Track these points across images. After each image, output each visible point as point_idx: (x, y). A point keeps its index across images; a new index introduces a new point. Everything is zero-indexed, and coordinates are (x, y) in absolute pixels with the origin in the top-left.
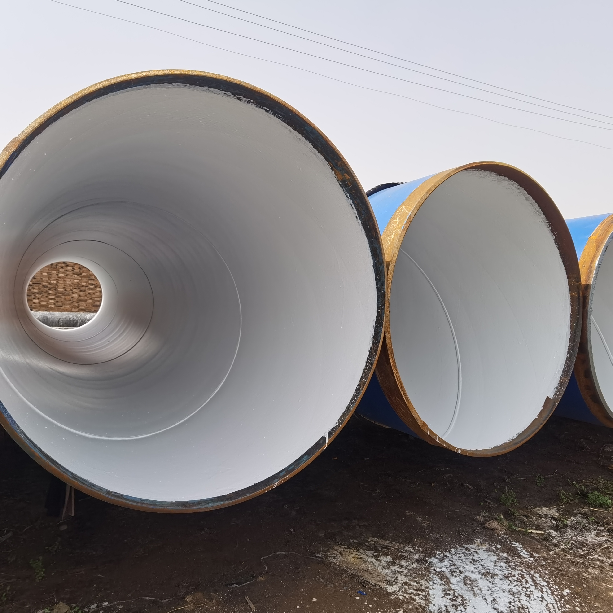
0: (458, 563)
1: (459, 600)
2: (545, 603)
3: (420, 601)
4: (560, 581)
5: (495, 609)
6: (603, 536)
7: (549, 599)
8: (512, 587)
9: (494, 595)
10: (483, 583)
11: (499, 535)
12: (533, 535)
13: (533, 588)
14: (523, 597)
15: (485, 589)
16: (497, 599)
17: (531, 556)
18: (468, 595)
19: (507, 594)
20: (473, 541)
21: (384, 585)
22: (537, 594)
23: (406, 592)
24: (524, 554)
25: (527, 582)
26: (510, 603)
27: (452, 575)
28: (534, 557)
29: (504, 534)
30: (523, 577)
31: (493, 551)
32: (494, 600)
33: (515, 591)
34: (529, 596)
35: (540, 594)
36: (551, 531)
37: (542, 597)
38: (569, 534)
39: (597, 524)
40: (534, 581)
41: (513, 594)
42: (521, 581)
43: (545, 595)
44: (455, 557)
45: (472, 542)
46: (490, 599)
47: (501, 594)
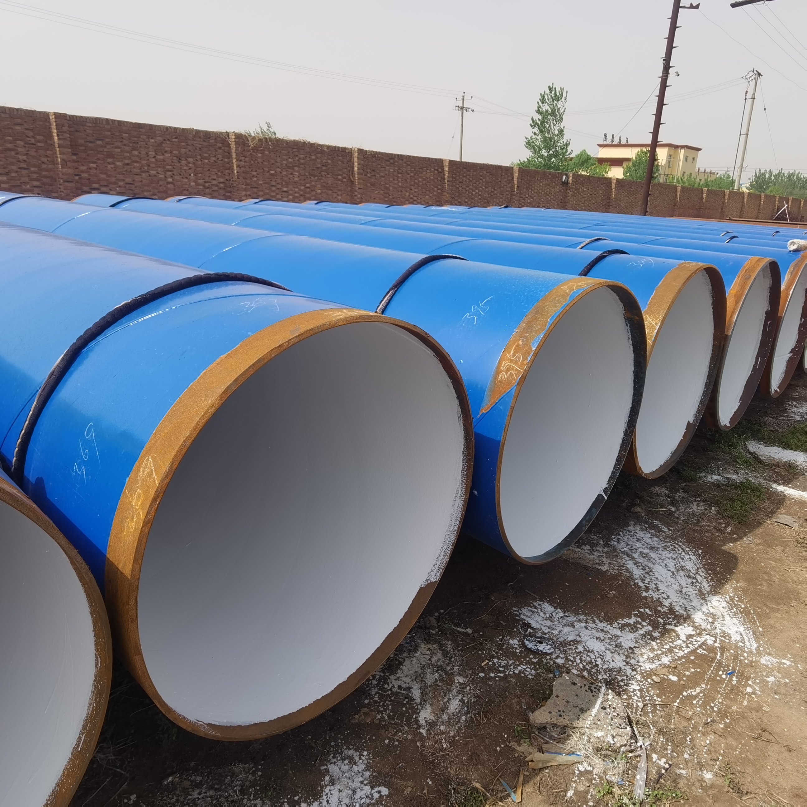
0: (630, 543)
1: (647, 568)
2: (692, 562)
3: (625, 573)
4: (695, 545)
5: (669, 570)
6: (701, 506)
7: (694, 558)
8: (671, 555)
9: (665, 562)
10: (652, 555)
11: (642, 517)
12: (661, 513)
13: (683, 553)
14: (681, 560)
15: (657, 559)
16: (668, 564)
17: (670, 530)
18: (650, 565)
19: (671, 560)
20: (628, 523)
21: (597, 567)
22: (687, 557)
23: (614, 569)
24: (664, 529)
25: (679, 550)
26: (675, 565)
27: (632, 552)
28: (671, 530)
29: (645, 515)
30: (674, 546)
31: (645, 530)
32: (666, 565)
33: (675, 557)
34: (683, 559)
35: (688, 557)
36: (670, 507)
37: (690, 558)
38: (682, 507)
39: (695, 496)
40: (682, 549)
41: (674, 560)
42: (675, 550)
43: (691, 557)
44: (625, 538)
45: (629, 525)
46: (663, 565)
47: (668, 561)
